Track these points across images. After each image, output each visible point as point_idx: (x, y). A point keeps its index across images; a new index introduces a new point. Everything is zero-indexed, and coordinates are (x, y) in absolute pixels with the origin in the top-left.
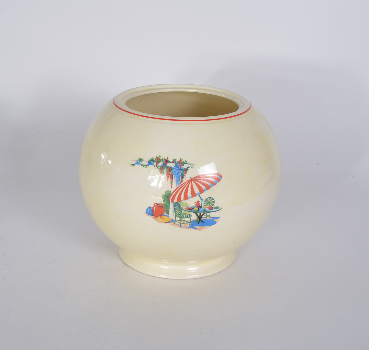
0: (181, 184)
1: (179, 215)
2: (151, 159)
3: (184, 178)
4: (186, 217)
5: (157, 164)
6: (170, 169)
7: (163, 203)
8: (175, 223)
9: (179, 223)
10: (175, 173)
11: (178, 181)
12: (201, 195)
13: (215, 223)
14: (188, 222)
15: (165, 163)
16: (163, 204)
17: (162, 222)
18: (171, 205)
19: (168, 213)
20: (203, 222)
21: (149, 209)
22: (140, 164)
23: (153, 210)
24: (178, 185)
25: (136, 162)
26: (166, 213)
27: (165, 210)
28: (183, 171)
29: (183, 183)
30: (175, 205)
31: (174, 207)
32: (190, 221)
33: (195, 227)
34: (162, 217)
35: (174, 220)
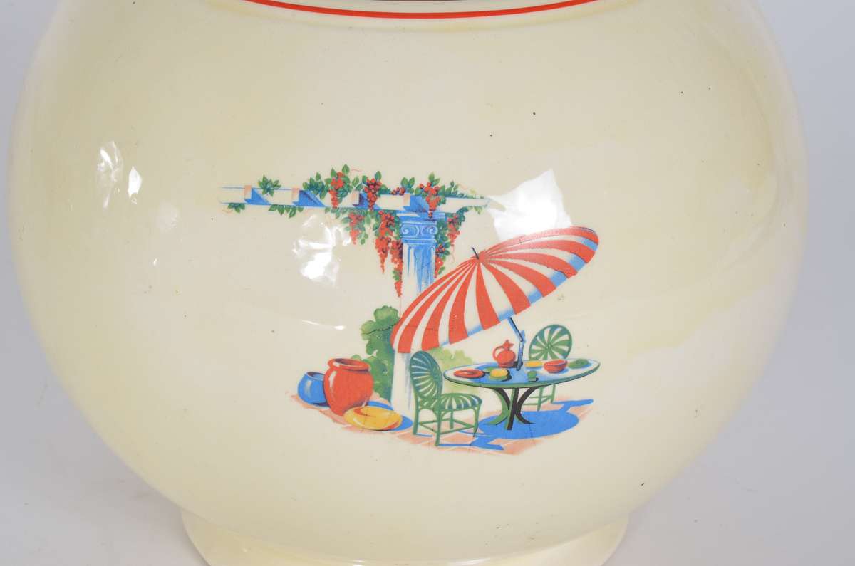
0: (435, 280)
1: (431, 399)
2: (311, 180)
3: (448, 253)
4: (459, 407)
5: (335, 201)
6: (389, 220)
7: (364, 356)
8: (415, 432)
9: (430, 433)
10: (410, 233)
11: (422, 267)
12: (521, 319)
13: (572, 421)
14: (469, 426)
15: (370, 194)
16: (364, 362)
17: (363, 430)
18: (400, 365)
19: (387, 394)
20: (525, 422)
21: (309, 383)
22: (266, 203)
23: (325, 384)
24: (423, 283)
25: (249, 196)
26: (378, 394)
27: (377, 382)
28: (445, 227)
29: (444, 273)
30: (417, 363)
31: (411, 370)
32: (477, 419)
33: (494, 442)
34: (364, 409)
35: (412, 417)
